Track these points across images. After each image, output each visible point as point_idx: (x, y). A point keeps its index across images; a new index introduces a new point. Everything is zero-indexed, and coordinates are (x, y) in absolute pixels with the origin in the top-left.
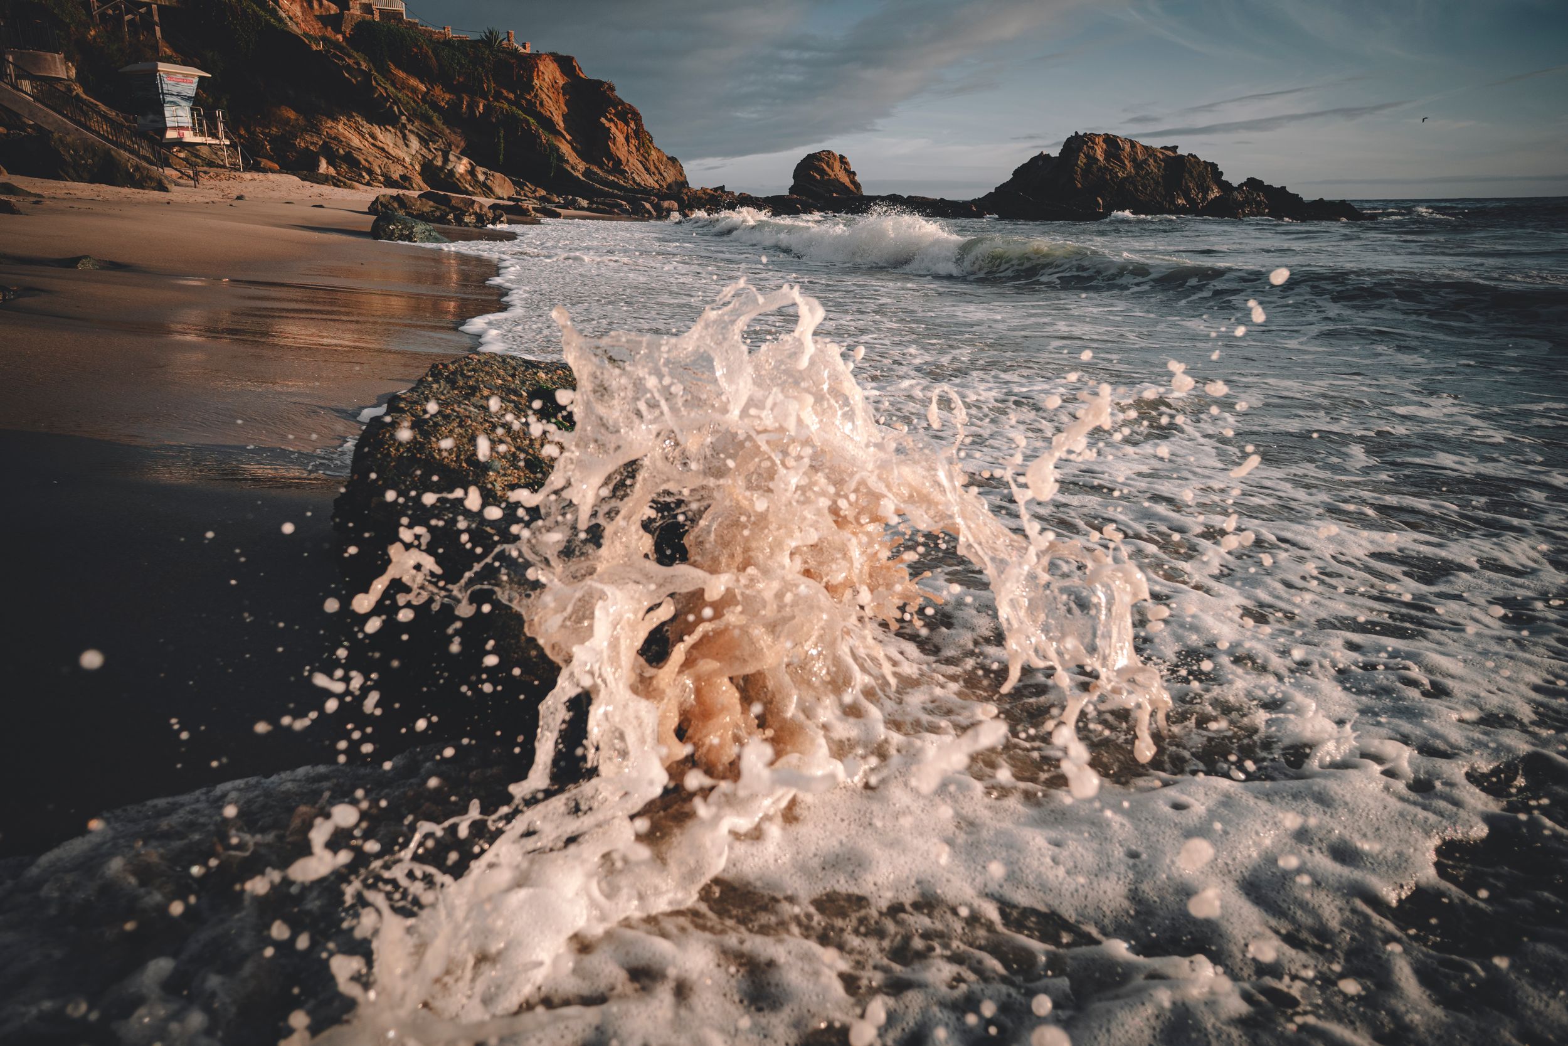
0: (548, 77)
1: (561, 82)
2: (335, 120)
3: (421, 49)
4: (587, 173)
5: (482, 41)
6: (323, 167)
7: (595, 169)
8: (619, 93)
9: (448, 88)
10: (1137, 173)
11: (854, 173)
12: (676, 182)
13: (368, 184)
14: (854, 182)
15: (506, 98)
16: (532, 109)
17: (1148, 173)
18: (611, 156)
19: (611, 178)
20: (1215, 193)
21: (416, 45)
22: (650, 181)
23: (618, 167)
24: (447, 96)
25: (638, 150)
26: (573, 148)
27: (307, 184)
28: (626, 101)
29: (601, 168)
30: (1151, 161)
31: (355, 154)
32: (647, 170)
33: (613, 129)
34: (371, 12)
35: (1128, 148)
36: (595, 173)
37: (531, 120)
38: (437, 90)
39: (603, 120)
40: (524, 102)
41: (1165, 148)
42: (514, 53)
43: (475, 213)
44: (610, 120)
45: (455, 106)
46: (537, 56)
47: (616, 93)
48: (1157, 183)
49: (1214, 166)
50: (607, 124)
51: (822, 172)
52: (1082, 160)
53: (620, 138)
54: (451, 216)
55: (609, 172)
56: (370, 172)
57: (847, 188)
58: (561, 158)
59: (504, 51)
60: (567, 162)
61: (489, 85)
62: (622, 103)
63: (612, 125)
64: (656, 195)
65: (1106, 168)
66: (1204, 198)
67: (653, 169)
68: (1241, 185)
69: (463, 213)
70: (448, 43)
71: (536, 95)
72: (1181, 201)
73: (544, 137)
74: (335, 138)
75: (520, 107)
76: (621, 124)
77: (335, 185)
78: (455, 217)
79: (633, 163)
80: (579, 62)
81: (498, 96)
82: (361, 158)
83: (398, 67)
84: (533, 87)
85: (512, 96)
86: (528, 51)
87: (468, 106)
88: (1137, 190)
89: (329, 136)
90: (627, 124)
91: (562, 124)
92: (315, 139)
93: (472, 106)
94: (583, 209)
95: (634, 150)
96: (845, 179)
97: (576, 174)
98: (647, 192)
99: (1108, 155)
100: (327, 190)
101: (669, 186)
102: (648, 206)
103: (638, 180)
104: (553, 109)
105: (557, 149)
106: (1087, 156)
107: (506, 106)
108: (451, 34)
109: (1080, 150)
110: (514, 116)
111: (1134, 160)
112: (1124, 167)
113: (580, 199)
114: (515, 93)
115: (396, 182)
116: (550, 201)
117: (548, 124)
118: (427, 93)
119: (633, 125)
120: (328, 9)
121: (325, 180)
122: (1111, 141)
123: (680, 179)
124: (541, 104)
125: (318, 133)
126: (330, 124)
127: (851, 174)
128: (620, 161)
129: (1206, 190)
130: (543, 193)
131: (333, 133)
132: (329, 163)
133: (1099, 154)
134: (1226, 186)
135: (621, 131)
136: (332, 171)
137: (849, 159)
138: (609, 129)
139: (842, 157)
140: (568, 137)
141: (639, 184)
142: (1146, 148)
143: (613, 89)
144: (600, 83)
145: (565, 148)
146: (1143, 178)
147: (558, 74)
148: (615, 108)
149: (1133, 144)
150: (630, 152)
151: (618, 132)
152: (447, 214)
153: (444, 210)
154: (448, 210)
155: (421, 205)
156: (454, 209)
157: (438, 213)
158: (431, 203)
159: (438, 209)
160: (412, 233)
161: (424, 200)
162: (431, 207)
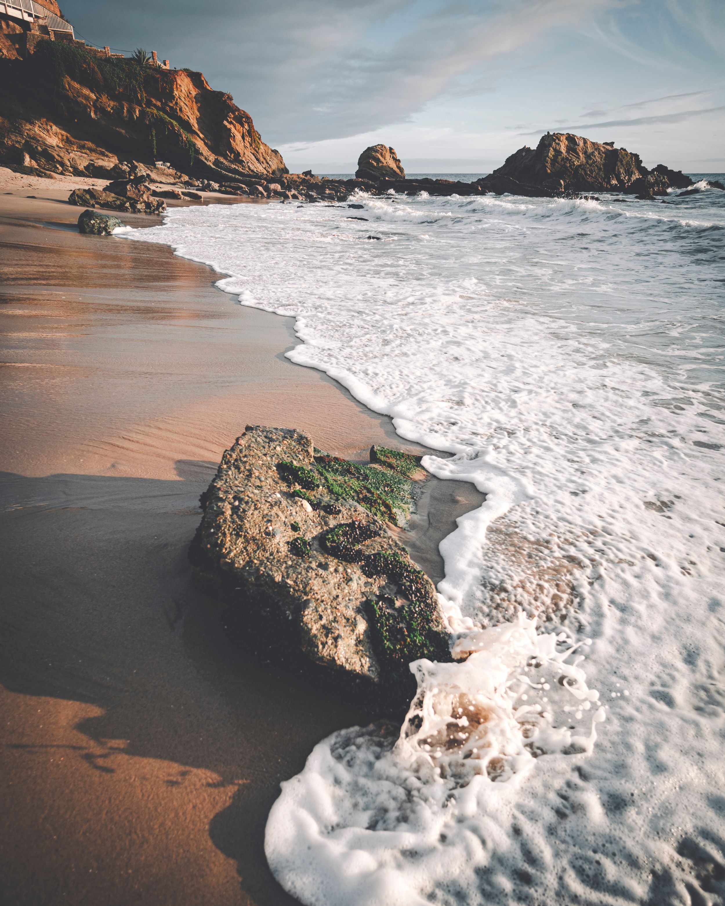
0: (184, 89)
1: (194, 93)
2: (32, 123)
3: (89, 65)
4: (217, 163)
5: (133, 59)
6: (27, 160)
7: (222, 159)
8: (236, 102)
9: (112, 97)
10: (587, 162)
11: (399, 161)
12: (278, 169)
13: (62, 174)
14: (399, 167)
15: (155, 106)
16: (174, 114)
17: (594, 162)
18: (232, 150)
19: (233, 166)
20: (636, 176)
21: (85, 62)
22: (260, 168)
23: (237, 158)
24: (112, 103)
25: (251, 145)
26: (206, 144)
27: (18, 175)
28: (241, 108)
29: (226, 159)
30: (596, 153)
31: (50, 150)
32: (258, 160)
33: (233, 130)
34: (48, 33)
35: (581, 143)
36: (222, 163)
37: (175, 123)
38: (104, 99)
39: (225, 123)
40: (168, 109)
41: (606, 144)
42: (159, 69)
43: (145, 202)
44: (231, 123)
45: (119, 111)
46: (175, 72)
47: (234, 102)
48: (600, 169)
49: (636, 156)
50: (229, 126)
51: (378, 161)
52: (551, 153)
53: (238, 137)
54: (127, 205)
55: (231, 162)
56: (62, 164)
57: (395, 172)
58: (197, 152)
59: (150, 67)
60: (202, 154)
61: (142, 95)
62: (238, 110)
63: (232, 126)
64: (265, 179)
65: (567, 159)
66: (629, 180)
67: (262, 159)
68: (654, 170)
69: (136, 202)
70: (108, 60)
71: (176, 103)
72: (614, 182)
73: (185, 135)
74: (34, 138)
75: (165, 112)
76: (238, 126)
77: (39, 176)
78: (131, 205)
79: (248, 155)
80: (205, 77)
81: (149, 104)
82: (55, 154)
83: (74, 79)
84: (174, 97)
85: (159, 104)
86: (168, 67)
87: (128, 111)
88: (586, 174)
89: (28, 136)
90: (242, 126)
91: (196, 126)
92: (19, 139)
93: (131, 111)
94: (215, 191)
95: (248, 145)
96: (393, 165)
97: (208, 163)
98: (257, 176)
99: (569, 149)
100: (33, 180)
101: (274, 172)
102: (261, 188)
103: (252, 167)
104: (189, 114)
105: (194, 145)
106: (555, 150)
107: (155, 111)
108: (110, 53)
109: (550, 145)
110: (162, 120)
111: (585, 153)
112: (578, 157)
113: (212, 183)
114: (161, 101)
115: (82, 172)
116: (192, 185)
117: (186, 125)
118: (97, 100)
119: (246, 126)
120: (14, 29)
121: (29, 171)
122: (571, 138)
123: (282, 166)
124: (181, 110)
125: (21, 133)
126: (28, 126)
127: (397, 161)
128: (239, 154)
129: (630, 174)
130: (186, 178)
131: (31, 133)
132: (32, 157)
133: (563, 149)
134: (643, 171)
135: (239, 131)
136: (34, 164)
137: (396, 150)
138: (230, 130)
139: (391, 149)
140: (202, 136)
141: (253, 171)
142: (593, 143)
143: (231, 99)
144: (221, 94)
145: (200, 144)
146: (590, 165)
147: (191, 87)
148: (234, 113)
149: (585, 141)
150: (245, 147)
151: (236, 131)
152: (125, 203)
153: (123, 200)
154: (125, 200)
155: (106, 196)
156: (129, 199)
157: (118, 202)
158: (113, 195)
159: (118, 199)
160: (107, 226)
161: (107, 192)
162: (113, 197)
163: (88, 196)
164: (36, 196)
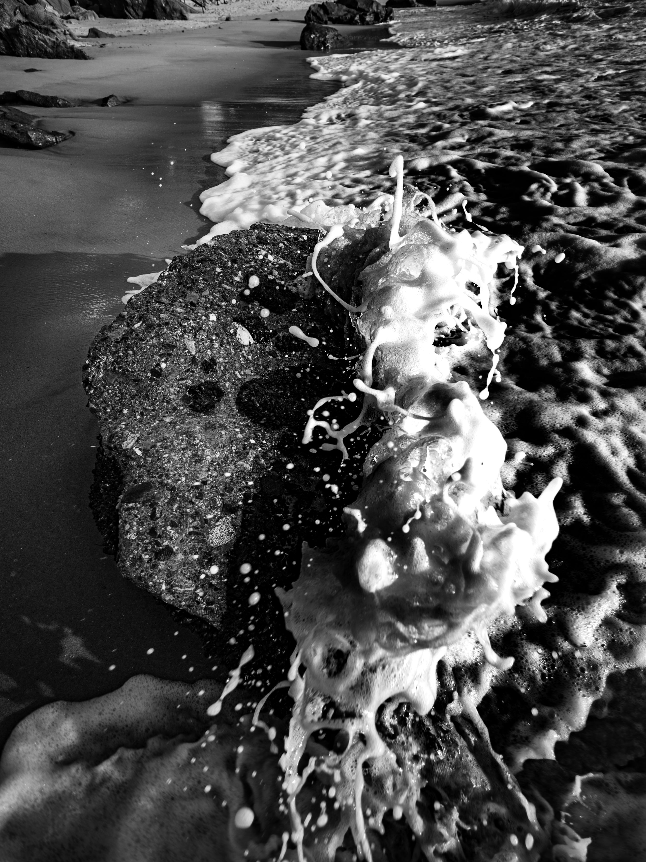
54: (357, 17)
69: (366, 14)
78: (360, 17)
152: (355, 16)
153: (353, 13)
154: (355, 12)
155: (338, 9)
156: (360, 10)
157: (349, 16)
158: (345, 7)
159: (349, 12)
160: (325, 39)
161: (340, 5)
162: (344, 11)
163: (322, 12)
164: (279, 18)
